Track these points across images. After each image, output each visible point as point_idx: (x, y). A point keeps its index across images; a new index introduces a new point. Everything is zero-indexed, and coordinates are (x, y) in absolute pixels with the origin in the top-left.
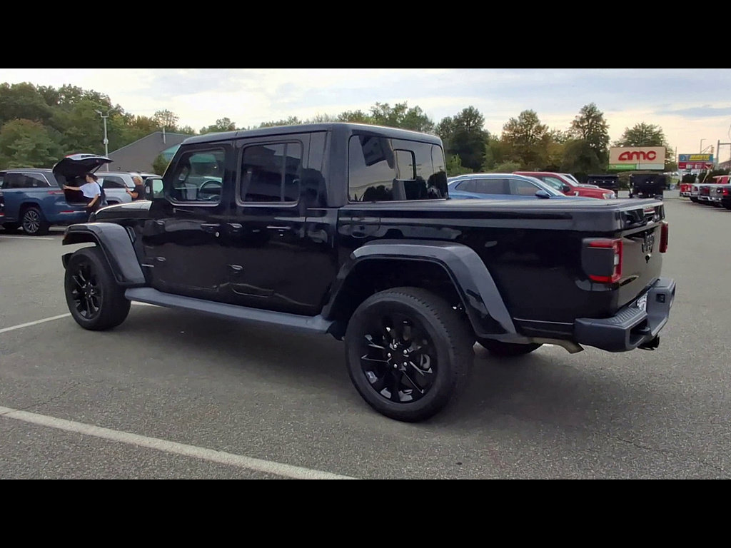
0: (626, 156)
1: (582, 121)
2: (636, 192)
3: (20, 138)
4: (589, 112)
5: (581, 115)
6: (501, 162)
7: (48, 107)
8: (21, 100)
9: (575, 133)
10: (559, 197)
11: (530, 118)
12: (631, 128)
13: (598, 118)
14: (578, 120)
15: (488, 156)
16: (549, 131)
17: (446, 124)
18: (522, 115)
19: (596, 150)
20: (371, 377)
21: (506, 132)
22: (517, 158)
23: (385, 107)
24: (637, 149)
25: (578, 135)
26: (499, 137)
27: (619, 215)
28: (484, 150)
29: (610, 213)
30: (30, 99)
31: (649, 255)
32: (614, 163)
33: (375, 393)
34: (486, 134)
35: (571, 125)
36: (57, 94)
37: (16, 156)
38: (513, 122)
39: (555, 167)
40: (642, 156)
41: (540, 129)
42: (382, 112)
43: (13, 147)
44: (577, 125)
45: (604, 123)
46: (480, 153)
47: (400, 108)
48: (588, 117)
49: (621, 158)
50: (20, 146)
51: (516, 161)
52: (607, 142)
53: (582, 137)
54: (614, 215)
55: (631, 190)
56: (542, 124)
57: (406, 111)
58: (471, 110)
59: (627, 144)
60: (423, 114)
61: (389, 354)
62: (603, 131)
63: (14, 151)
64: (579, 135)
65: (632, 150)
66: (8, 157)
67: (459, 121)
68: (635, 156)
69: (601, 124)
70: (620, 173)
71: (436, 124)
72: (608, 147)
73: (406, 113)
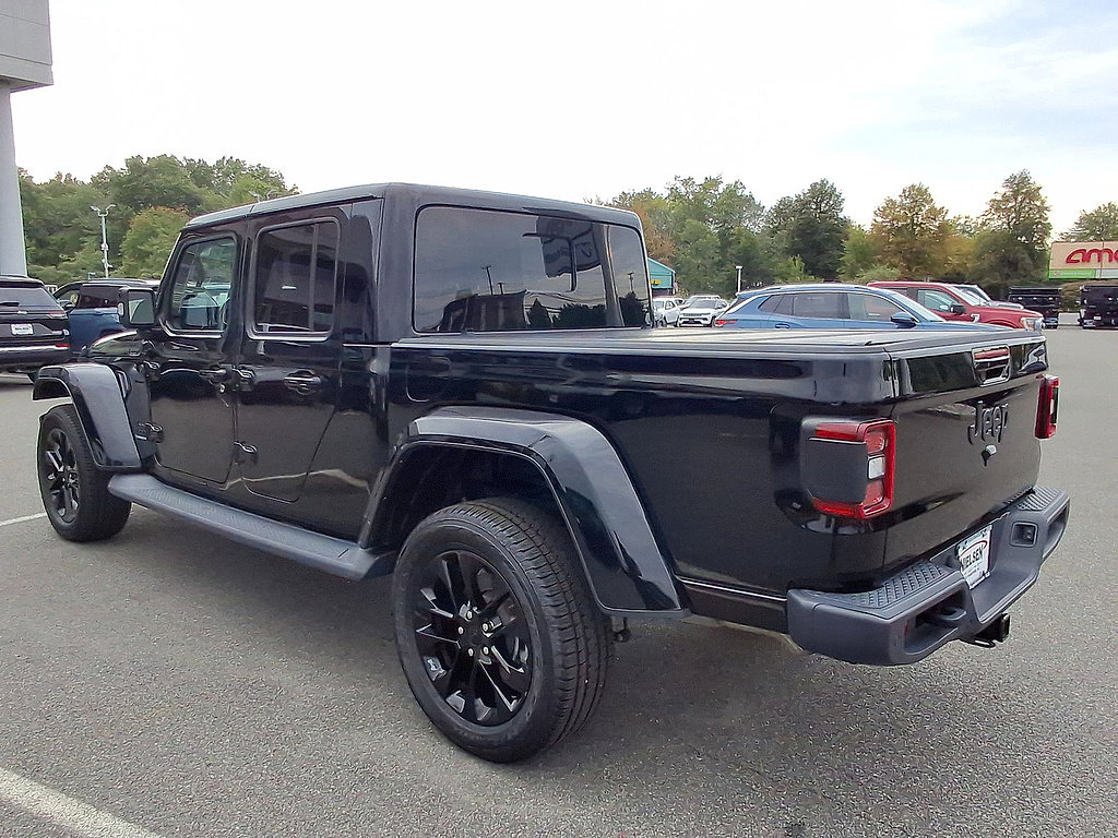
0: (1079, 257)
1: (1006, 199)
2: (1090, 315)
3: (156, 235)
4: (1018, 185)
5: (1003, 191)
6: (866, 267)
7: (196, 189)
8: (160, 179)
9: (993, 219)
10: (931, 325)
11: (918, 196)
12: (1089, 211)
13: (1033, 194)
14: (999, 198)
15: (848, 257)
16: (949, 217)
17: (783, 209)
18: (904, 191)
19: (1029, 248)
20: (433, 668)
21: (879, 219)
22: (895, 260)
23: (687, 182)
24: (1099, 246)
25: (997, 223)
26: (867, 228)
27: (892, 368)
28: (841, 248)
29: (868, 363)
30: (170, 178)
31: (992, 449)
32: (1057, 267)
33: (438, 700)
34: (846, 222)
35: (988, 208)
36: (210, 170)
37: (150, 260)
38: (891, 203)
39: (958, 274)
40: (1106, 256)
41: (935, 213)
42: (683, 190)
43: (145, 248)
44: (996, 206)
45: (1043, 202)
46: (836, 253)
47: (712, 183)
48: (1016, 194)
49: (1069, 260)
50: (155, 247)
51: (893, 266)
52: (1047, 234)
53: (1005, 226)
54: (878, 368)
55: (1083, 311)
56: (938, 206)
57: (721, 188)
58: (823, 183)
59: (1081, 238)
60: (746, 193)
61: (460, 629)
62: (1041, 217)
63: (148, 254)
64: (1000, 223)
65: (1088, 246)
66: (140, 263)
67: (803, 203)
68: (1094, 256)
69: (1038, 203)
70: (1066, 285)
71: (767, 209)
72: (1048, 241)
73: (721, 191)
